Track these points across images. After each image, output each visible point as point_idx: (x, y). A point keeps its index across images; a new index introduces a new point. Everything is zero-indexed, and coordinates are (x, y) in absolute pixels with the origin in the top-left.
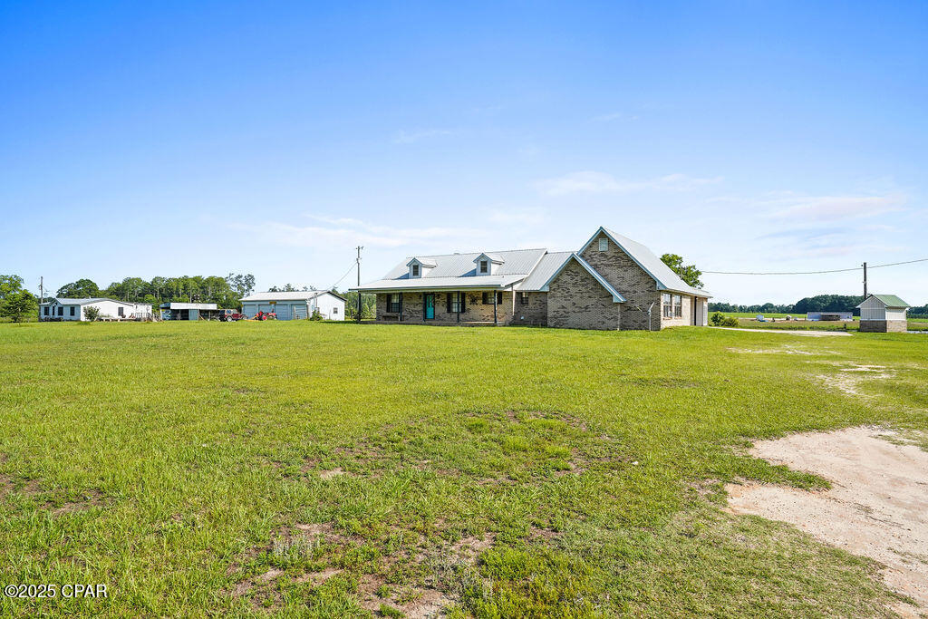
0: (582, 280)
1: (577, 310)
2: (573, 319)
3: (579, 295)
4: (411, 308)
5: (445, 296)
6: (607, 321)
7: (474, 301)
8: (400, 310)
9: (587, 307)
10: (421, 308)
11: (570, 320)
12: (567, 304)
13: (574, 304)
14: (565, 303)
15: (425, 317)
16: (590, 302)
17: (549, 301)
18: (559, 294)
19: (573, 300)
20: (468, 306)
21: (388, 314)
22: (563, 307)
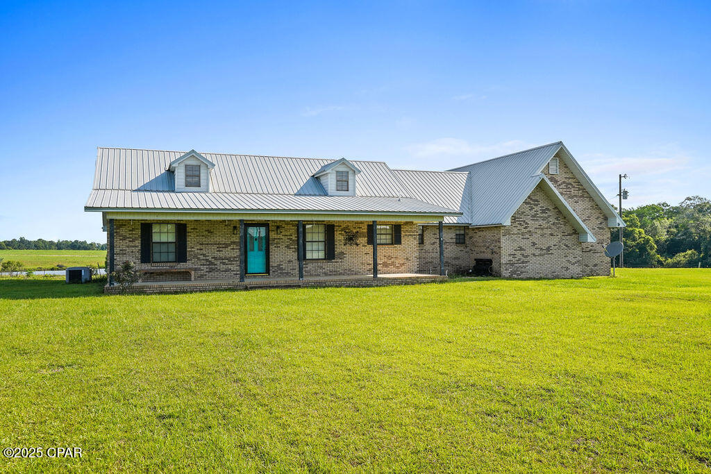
0: (543, 212)
1: (537, 252)
2: (534, 265)
3: (539, 232)
4: (211, 252)
5: (293, 230)
6: (570, 266)
7: (351, 238)
8: (181, 255)
9: (548, 249)
10: (236, 253)
11: (529, 267)
12: (525, 244)
13: (534, 244)
14: (523, 243)
15: (245, 272)
16: (553, 241)
17: (503, 240)
18: (515, 231)
19: (532, 239)
20: (340, 247)
21: (147, 267)
22: (521, 249)
